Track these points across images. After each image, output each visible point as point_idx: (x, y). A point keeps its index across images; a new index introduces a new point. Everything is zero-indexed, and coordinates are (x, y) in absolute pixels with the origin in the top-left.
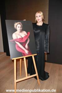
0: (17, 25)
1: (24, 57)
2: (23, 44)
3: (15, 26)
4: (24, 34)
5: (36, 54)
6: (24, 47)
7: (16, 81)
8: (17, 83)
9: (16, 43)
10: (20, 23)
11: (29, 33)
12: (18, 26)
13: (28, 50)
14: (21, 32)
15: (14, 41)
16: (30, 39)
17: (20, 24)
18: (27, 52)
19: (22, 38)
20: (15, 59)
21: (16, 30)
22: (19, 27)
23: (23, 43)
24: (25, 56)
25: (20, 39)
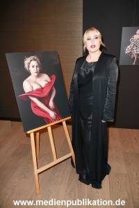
0: (29, 63)
1: (49, 126)
3: (26, 66)
4: (44, 80)
8: (39, 174)
10: (35, 58)
13: (54, 110)
14: (38, 76)
15: (27, 96)
17: (35, 60)
19: (42, 88)
20: (32, 132)
22: (33, 67)
24: (49, 123)
25: (38, 90)
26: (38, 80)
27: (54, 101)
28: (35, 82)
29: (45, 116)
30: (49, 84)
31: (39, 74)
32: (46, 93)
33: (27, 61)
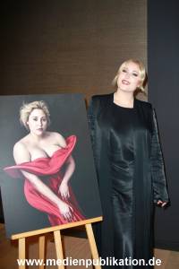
0: (29, 113)
1: (56, 231)
2: (52, 181)
3: (23, 118)
4: (54, 144)
5: (100, 219)
6: (56, 191)
10: (42, 104)
11: (73, 139)
12: (33, 114)
13: (68, 201)
14: (44, 136)
16: (75, 162)
17: (39, 108)
18: (64, 209)
19: (49, 158)
20: (21, 237)
21: (25, 131)
22: (36, 120)
25: (40, 161)
26: (43, 143)
27: (70, 183)
28: (37, 147)
30: (63, 151)
31: (45, 133)
32: (55, 168)
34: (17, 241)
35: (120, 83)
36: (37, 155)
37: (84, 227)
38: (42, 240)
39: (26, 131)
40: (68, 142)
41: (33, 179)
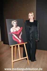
3: (12, 23)
5: (27, 43)
7: (13, 61)
9: (13, 35)
10: (16, 21)
12: (14, 23)
14: (16, 27)
15: (11, 34)
19: (17, 31)
20: (12, 46)
22: (15, 24)
23: (17, 35)
28: (15, 29)
29: (18, 41)
30: (20, 30)
31: (17, 26)
33: (13, 22)
34: (11, 47)
35: (30, 18)
36: (15, 31)
37: (24, 44)
38: (16, 47)
39: (13, 26)
40: (21, 28)
41: (14, 35)
